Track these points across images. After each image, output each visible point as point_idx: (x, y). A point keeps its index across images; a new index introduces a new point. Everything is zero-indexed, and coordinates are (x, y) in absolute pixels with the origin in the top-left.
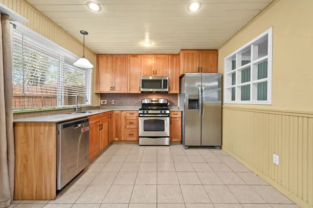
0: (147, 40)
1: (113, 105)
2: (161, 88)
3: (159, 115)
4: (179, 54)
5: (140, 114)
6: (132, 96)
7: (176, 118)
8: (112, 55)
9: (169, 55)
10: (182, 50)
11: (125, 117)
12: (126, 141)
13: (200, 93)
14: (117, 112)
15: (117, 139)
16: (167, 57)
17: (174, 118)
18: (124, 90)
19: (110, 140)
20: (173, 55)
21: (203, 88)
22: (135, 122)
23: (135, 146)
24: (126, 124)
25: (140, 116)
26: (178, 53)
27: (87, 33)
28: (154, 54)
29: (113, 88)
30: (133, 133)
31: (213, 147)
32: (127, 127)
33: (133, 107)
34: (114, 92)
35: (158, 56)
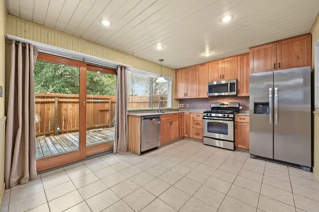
0: (207, 51)
1: (188, 108)
2: (228, 92)
4: (249, 53)
5: (204, 116)
7: (243, 123)
8: (185, 68)
9: (237, 56)
10: (250, 48)
11: (193, 118)
12: (194, 138)
13: (270, 96)
14: (187, 114)
15: (186, 136)
17: (240, 122)
18: (194, 96)
19: (181, 136)
20: (243, 55)
21: (276, 89)
22: (201, 123)
23: (201, 145)
24: (194, 124)
25: (204, 118)
27: (163, 60)
28: (221, 59)
29: (186, 94)
30: (199, 132)
31: (297, 166)
32: (195, 126)
34: (186, 97)
35: (225, 60)
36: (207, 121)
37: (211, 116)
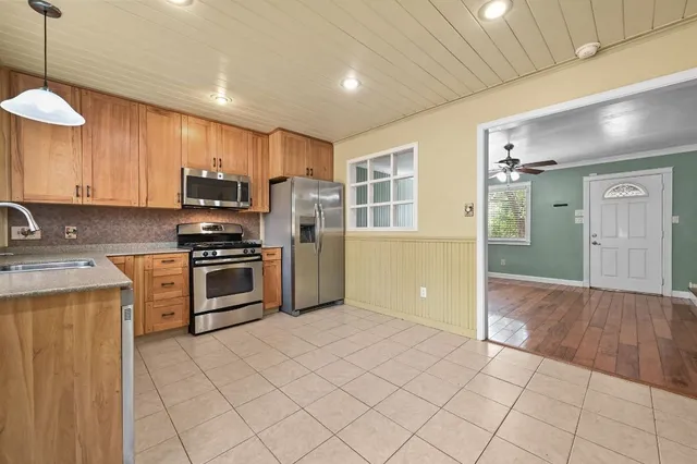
2: (235, 200)
3: (229, 260)
4: (268, 135)
6: (144, 216)
7: (272, 261)
8: (81, 88)
9: (248, 130)
10: (280, 129)
11: (149, 271)
16: (245, 134)
17: (269, 262)
18: (129, 198)
20: (257, 134)
21: (320, 205)
24: (152, 290)
25: (196, 265)
26: (268, 132)
27: (56, 13)
29: (84, 191)
30: (173, 309)
31: (332, 304)
32: (156, 296)
33: (149, 245)
35: (224, 126)
36: (205, 270)
37: (215, 258)
